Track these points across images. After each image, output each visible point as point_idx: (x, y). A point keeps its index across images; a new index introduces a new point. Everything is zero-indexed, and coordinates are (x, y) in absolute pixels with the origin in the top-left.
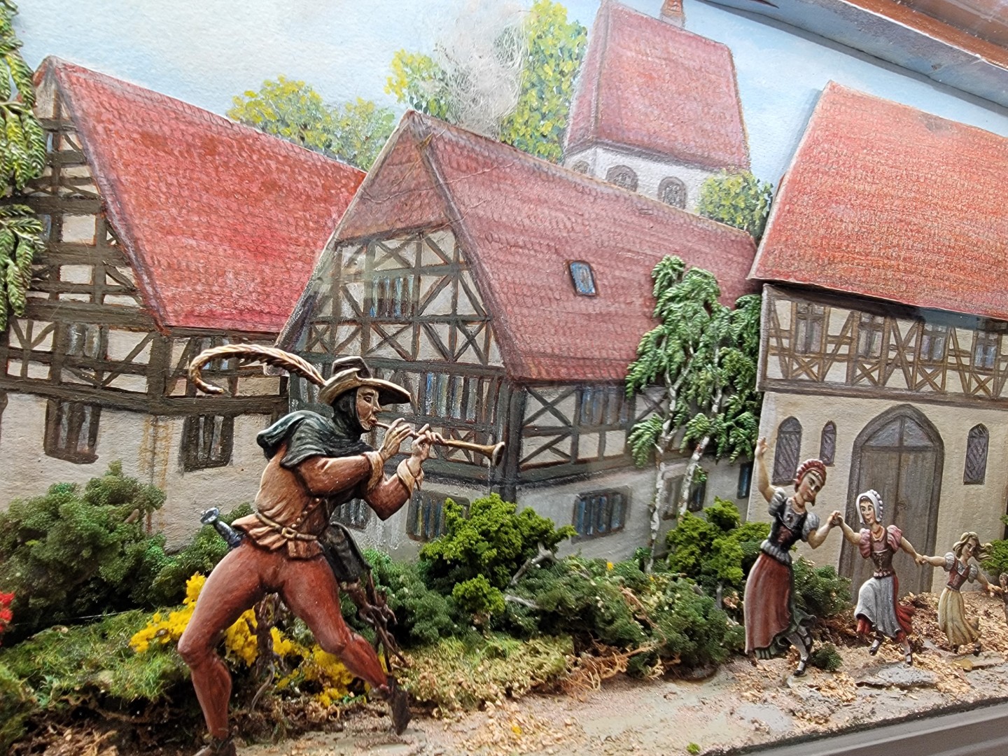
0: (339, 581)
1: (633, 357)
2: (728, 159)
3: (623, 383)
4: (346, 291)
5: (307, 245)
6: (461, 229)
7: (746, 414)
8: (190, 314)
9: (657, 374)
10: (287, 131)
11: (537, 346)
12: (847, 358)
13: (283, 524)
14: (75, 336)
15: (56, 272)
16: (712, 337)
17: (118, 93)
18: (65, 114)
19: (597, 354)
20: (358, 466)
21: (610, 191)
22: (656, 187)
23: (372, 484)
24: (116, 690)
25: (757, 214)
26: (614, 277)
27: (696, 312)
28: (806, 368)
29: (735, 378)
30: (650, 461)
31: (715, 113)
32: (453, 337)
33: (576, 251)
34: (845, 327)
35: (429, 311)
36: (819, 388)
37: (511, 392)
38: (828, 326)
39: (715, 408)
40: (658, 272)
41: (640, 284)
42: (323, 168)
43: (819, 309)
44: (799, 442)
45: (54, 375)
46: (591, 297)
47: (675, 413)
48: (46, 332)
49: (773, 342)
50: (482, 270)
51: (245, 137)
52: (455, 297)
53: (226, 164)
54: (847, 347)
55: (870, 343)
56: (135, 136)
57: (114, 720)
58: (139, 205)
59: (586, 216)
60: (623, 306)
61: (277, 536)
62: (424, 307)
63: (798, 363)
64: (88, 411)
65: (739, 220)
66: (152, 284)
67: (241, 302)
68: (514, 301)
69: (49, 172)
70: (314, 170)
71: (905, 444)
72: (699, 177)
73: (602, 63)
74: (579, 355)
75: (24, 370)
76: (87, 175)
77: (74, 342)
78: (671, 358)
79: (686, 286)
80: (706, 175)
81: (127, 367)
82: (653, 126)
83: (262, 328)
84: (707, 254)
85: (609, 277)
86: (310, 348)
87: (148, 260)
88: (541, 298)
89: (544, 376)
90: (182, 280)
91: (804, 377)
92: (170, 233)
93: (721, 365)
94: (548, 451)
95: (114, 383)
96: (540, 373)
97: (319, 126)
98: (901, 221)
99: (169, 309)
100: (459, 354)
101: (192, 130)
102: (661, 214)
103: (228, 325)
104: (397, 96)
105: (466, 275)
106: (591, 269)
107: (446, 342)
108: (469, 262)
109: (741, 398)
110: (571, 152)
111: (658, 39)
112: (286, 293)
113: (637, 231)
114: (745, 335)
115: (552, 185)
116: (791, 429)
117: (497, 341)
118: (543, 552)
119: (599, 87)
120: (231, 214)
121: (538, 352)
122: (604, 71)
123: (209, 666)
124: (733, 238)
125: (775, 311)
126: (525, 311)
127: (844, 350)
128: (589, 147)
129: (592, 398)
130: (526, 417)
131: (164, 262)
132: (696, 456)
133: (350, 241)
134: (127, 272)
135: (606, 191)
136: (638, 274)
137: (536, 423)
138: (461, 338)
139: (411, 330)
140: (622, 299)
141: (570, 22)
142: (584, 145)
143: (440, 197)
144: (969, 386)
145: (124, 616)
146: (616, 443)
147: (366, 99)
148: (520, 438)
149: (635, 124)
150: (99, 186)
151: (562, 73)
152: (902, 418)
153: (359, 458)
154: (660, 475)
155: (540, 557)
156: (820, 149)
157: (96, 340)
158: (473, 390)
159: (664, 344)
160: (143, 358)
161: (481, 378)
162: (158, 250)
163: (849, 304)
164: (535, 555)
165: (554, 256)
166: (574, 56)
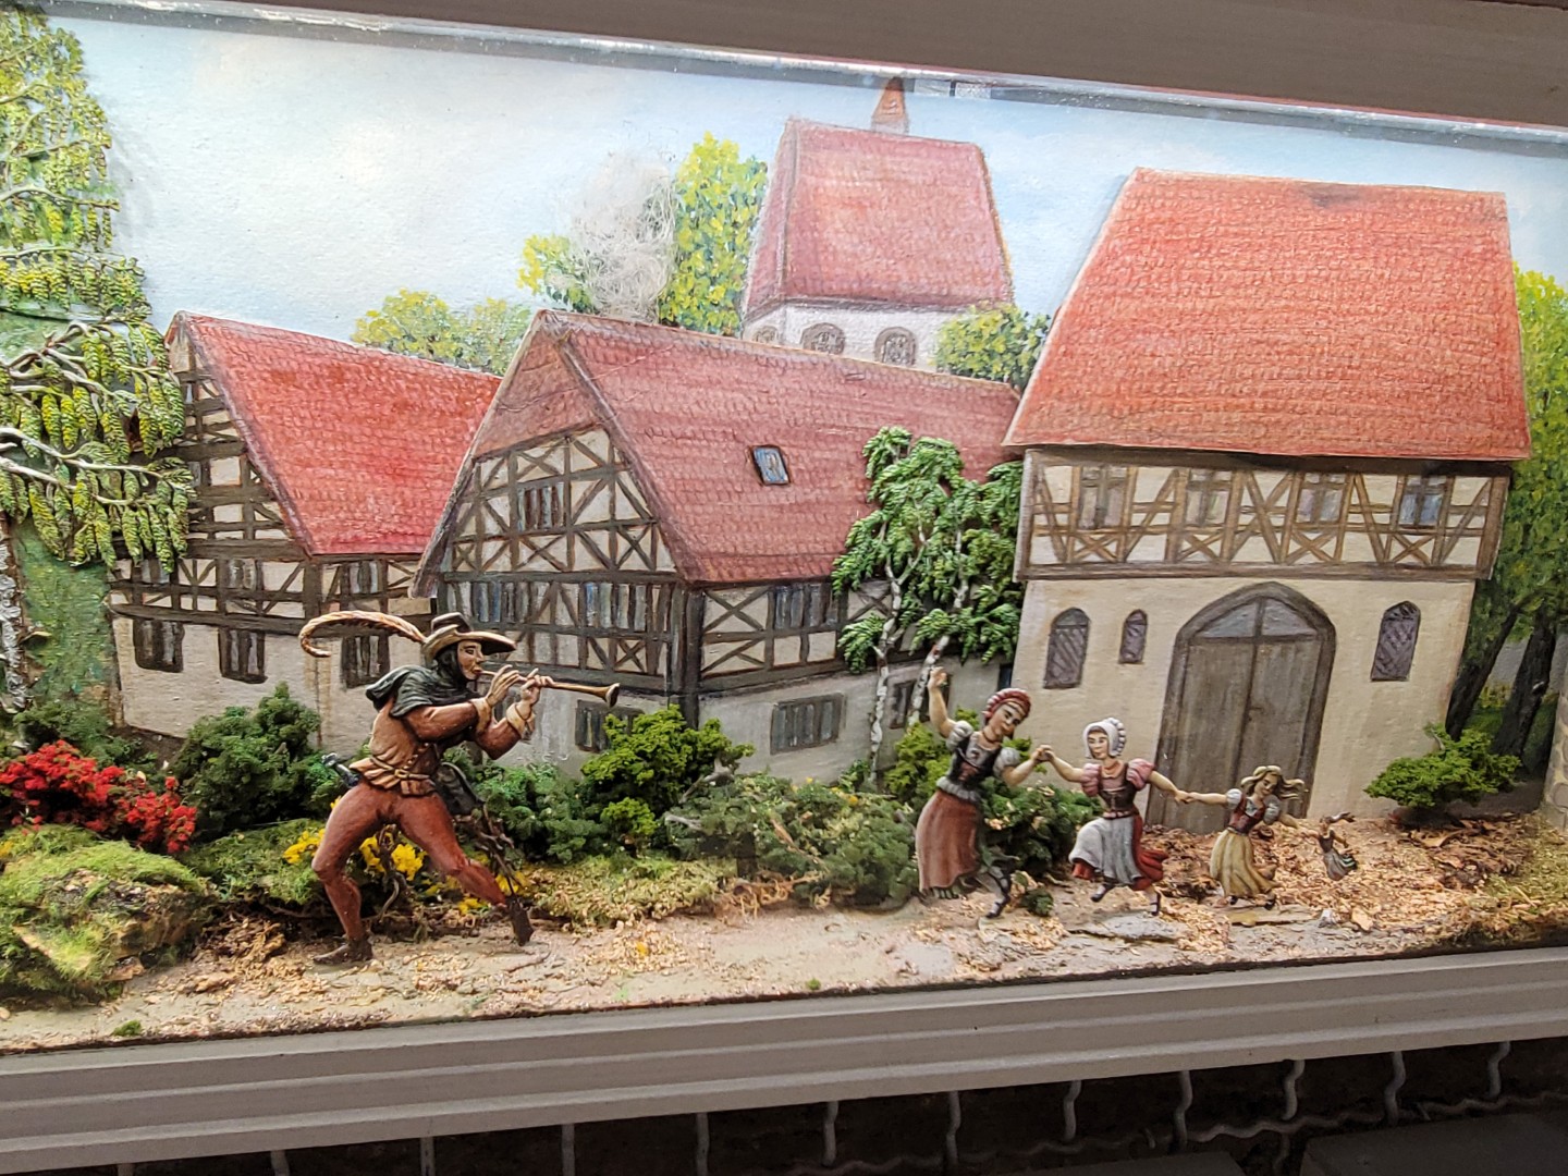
0: (453, 814)
1: (841, 548)
2: (977, 292)
3: (828, 580)
4: (489, 507)
5: (445, 462)
6: (615, 428)
7: (1004, 607)
8: (336, 542)
9: (874, 568)
10: (415, 346)
11: (716, 545)
12: (1169, 529)
13: (395, 766)
14: (234, 570)
15: (210, 513)
16: (952, 520)
17: (245, 336)
18: (200, 365)
19: (793, 550)
20: (465, 712)
21: (804, 359)
22: (871, 343)
23: (480, 728)
24: (274, 893)
25: (1024, 358)
26: (812, 460)
27: (927, 492)
28: (1098, 547)
29: (988, 565)
30: (867, 664)
31: (958, 236)
32: (613, 545)
33: (761, 435)
34: (1163, 490)
35: (581, 520)
36: (1120, 569)
37: (686, 596)
38: (1134, 491)
39: (957, 603)
40: (871, 451)
41: (848, 464)
42: (456, 380)
43: (1117, 471)
44: (1085, 638)
45: (221, 607)
46: (783, 485)
47: (901, 611)
48: (209, 569)
49: (1041, 520)
50: (644, 469)
51: (372, 360)
52: (613, 501)
53: (355, 390)
54: (1167, 515)
55: (1205, 509)
56: (266, 375)
57: (280, 914)
58: (278, 442)
59: (773, 392)
60: (826, 492)
61: (390, 777)
62: (577, 515)
63: (1082, 541)
64: (254, 637)
65: (997, 368)
66: (297, 515)
67: (385, 526)
68: (683, 499)
69: (192, 422)
70: (445, 384)
71: (1265, 632)
72: (934, 323)
73: (789, 202)
74: (769, 553)
75: (195, 604)
76: (226, 419)
77: (234, 577)
78: (892, 549)
79: (913, 461)
80: (944, 317)
81: (283, 596)
82: (866, 267)
83: (407, 549)
84: (944, 418)
85: (807, 460)
86: (455, 568)
87: (292, 495)
88: (718, 493)
89: (727, 578)
90: (325, 509)
91: (1093, 558)
92: (309, 465)
93: (965, 550)
94: (735, 658)
95: (274, 611)
96: (720, 575)
97: (448, 335)
98: (1259, 342)
99: (315, 538)
100: (622, 561)
101: (318, 361)
102: (876, 377)
103: (374, 549)
104: (531, 289)
105: (625, 477)
106: (781, 454)
107: (605, 550)
108: (626, 462)
109: (996, 588)
110: (751, 317)
111: (869, 157)
112: (428, 513)
113: (842, 402)
114: (1001, 514)
115: (726, 363)
116: (1072, 623)
117: (666, 544)
118: (719, 769)
119: (787, 232)
120: (365, 439)
121: (718, 553)
122: (793, 212)
123: (339, 882)
124: (985, 394)
125: (1044, 481)
126: (699, 509)
127: (1162, 519)
128: (776, 308)
129: (790, 598)
130: (706, 624)
131: (306, 495)
132: (930, 659)
133: (489, 456)
134: (273, 507)
135: (797, 359)
136: (848, 452)
137: (719, 629)
138: (623, 545)
139: (564, 540)
140: (825, 484)
141: (742, 160)
142: (769, 306)
143: (587, 396)
144: (1386, 552)
145: (293, 823)
146: (823, 646)
147: (496, 298)
148: (700, 645)
149: (839, 271)
150: (237, 427)
151: (735, 224)
152: (1262, 600)
153: (465, 705)
154: (881, 682)
155: (714, 775)
156: (1117, 264)
157: (252, 573)
158: (640, 597)
159: (882, 533)
160: (297, 586)
161: (649, 586)
162: (299, 482)
163: (1169, 460)
164: (710, 772)
165: (733, 444)
166: (750, 202)
